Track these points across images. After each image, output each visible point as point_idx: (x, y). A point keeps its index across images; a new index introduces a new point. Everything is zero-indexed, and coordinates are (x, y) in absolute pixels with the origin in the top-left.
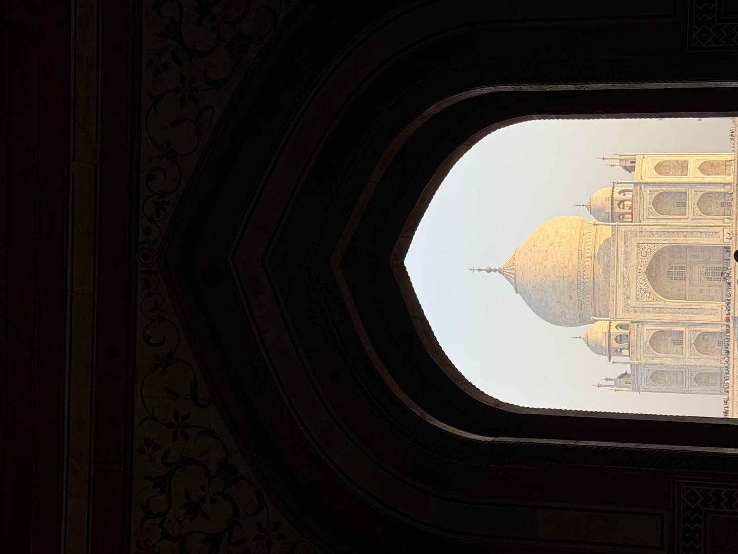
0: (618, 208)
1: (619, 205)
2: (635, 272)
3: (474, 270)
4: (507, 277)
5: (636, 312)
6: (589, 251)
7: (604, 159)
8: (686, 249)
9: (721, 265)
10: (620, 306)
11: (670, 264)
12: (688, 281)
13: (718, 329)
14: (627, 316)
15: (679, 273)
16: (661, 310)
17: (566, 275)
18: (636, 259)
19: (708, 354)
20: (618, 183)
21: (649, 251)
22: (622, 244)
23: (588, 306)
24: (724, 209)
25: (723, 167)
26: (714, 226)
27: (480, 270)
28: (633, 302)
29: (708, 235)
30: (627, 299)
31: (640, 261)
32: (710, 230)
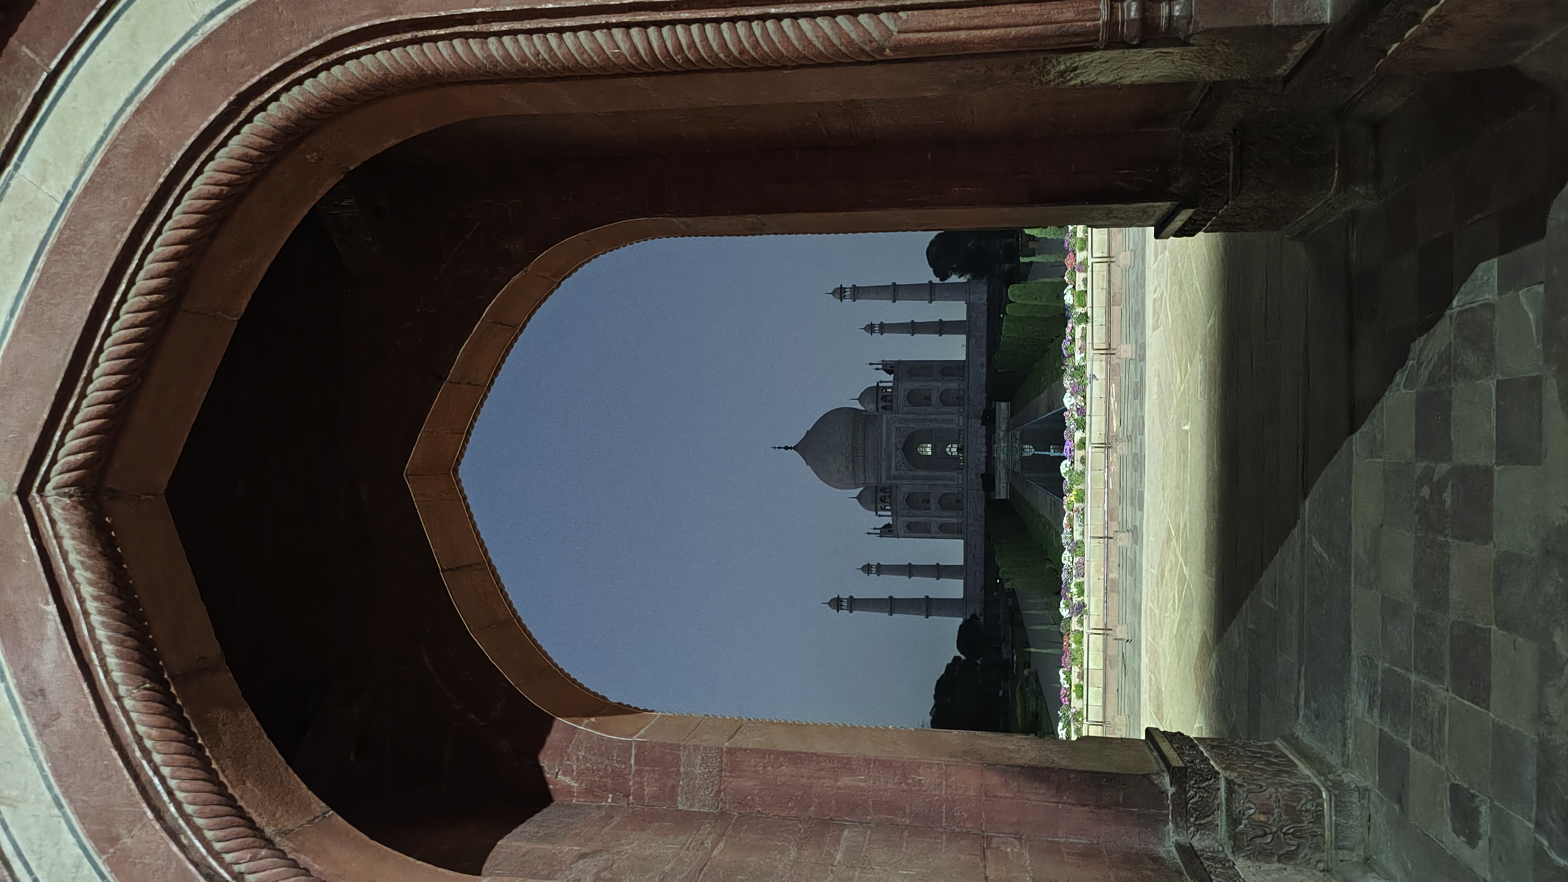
0: (881, 401)
1: (882, 399)
3: (775, 448)
4: (801, 453)
5: (895, 479)
6: (861, 434)
7: (871, 364)
10: (884, 474)
13: (955, 490)
14: (889, 482)
16: (914, 478)
18: (895, 439)
19: (948, 509)
20: (882, 379)
21: (904, 433)
22: (884, 425)
23: (859, 477)
24: (959, 402)
26: (953, 414)
27: (779, 448)
28: (893, 472)
29: (947, 421)
30: (889, 469)
31: (898, 440)
32: (949, 417)
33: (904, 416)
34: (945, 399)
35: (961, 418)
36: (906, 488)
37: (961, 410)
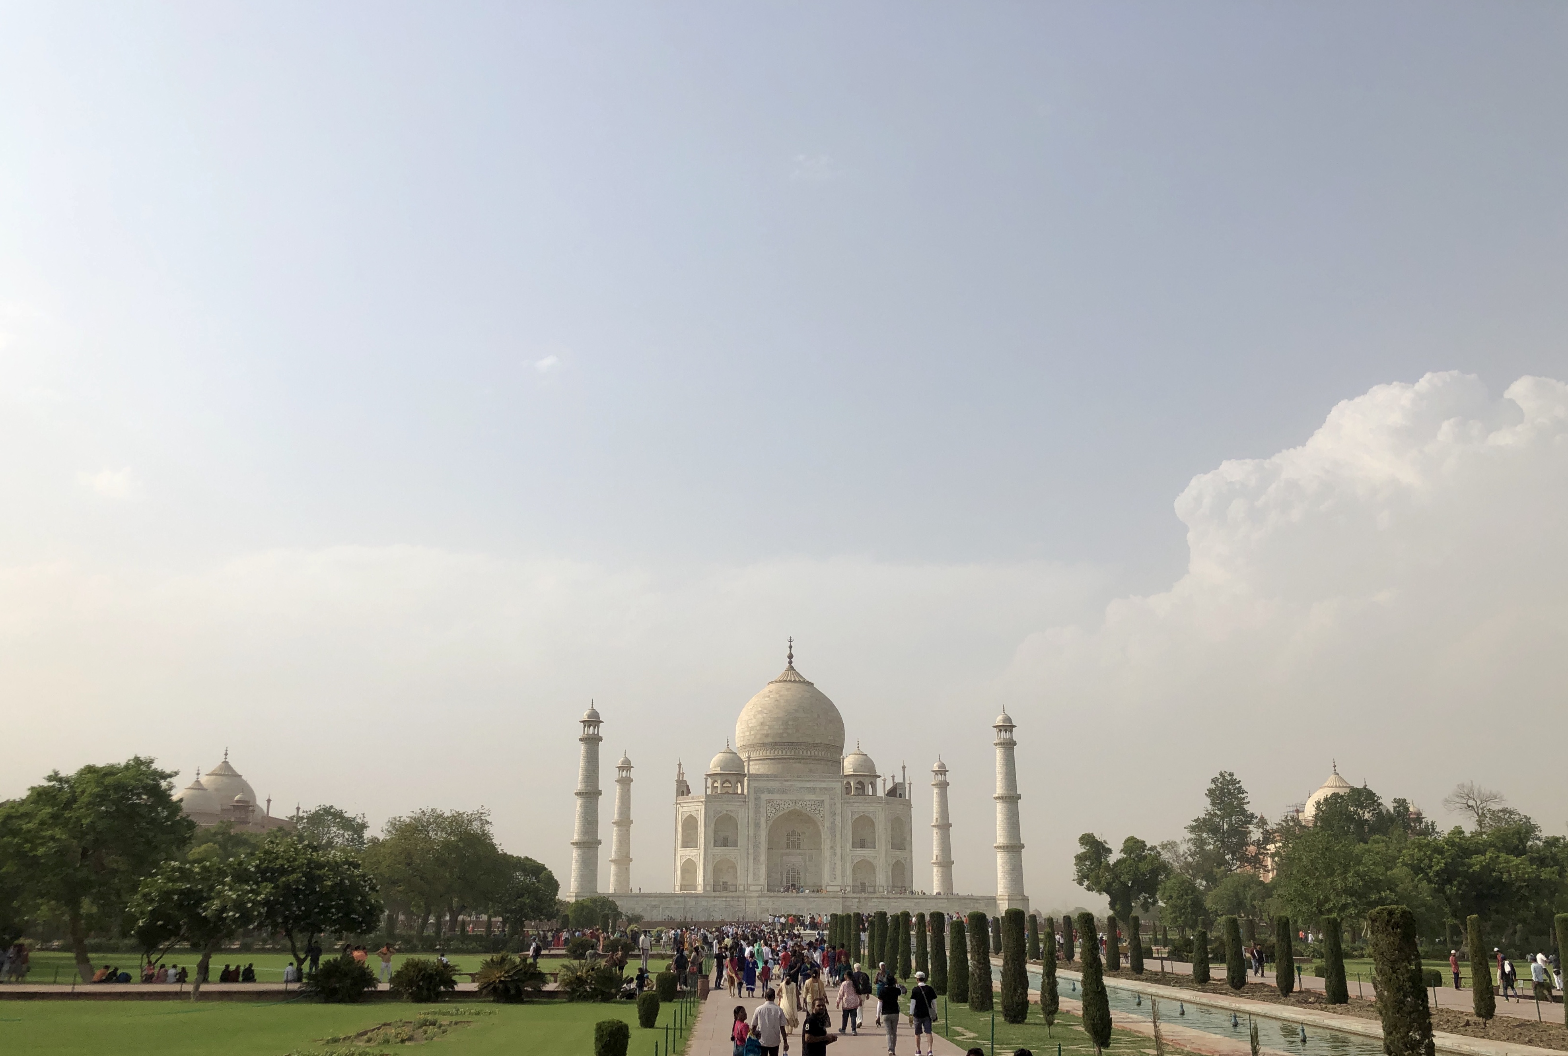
0: (857, 781)
1: (860, 783)
2: (795, 799)
3: (790, 642)
4: (784, 674)
5: (756, 799)
6: (813, 754)
7: (904, 767)
8: (818, 849)
9: (802, 884)
10: (762, 784)
11: (802, 833)
12: (788, 851)
13: (741, 881)
15: (794, 843)
16: (757, 825)
17: (789, 731)
18: (808, 799)
19: (714, 872)
20: (885, 780)
21: (817, 812)
22: (824, 785)
23: (758, 753)
24: (859, 887)
25: (900, 884)
27: (791, 647)
28: (765, 797)
29: (833, 869)
30: (770, 791)
31: (808, 803)
32: (838, 873)
33: (839, 811)
34: (863, 867)
35: (838, 889)
36: (743, 815)
37: (848, 889)
